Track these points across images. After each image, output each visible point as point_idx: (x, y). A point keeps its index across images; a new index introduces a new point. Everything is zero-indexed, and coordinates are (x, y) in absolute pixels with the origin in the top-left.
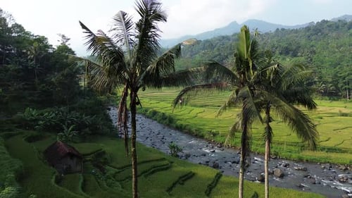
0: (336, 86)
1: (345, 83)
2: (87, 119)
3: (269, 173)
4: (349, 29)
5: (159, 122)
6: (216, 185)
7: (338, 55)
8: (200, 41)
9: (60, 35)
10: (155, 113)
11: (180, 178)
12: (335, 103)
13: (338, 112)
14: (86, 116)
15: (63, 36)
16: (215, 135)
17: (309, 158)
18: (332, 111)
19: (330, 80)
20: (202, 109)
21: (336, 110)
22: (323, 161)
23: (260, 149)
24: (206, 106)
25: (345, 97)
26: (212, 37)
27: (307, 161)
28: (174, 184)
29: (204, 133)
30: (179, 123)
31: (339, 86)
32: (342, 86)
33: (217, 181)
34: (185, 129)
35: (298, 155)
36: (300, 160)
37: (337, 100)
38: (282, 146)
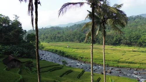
0: (130, 41)
1: (134, 39)
2: (25, 51)
3: (105, 72)
4: (134, 20)
5: (58, 54)
6: (82, 75)
7: (131, 29)
8: (76, 24)
9: (14, 15)
10: (56, 51)
11: (66, 72)
12: (130, 47)
13: (132, 50)
14: (25, 49)
15: (16, 16)
16: (82, 58)
17: (121, 66)
18: (130, 50)
19: (128, 38)
20: (77, 50)
21: (131, 50)
22: (127, 67)
23: (101, 63)
24: (78, 48)
25: (134, 45)
26: (81, 23)
27: (121, 67)
28: (63, 74)
29: (78, 57)
30: (67, 54)
31: (132, 40)
32: (133, 41)
33: (83, 73)
34: (69, 56)
35: (117, 65)
36: (118, 67)
37: (131, 46)
38: (110, 62)
